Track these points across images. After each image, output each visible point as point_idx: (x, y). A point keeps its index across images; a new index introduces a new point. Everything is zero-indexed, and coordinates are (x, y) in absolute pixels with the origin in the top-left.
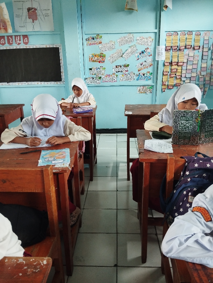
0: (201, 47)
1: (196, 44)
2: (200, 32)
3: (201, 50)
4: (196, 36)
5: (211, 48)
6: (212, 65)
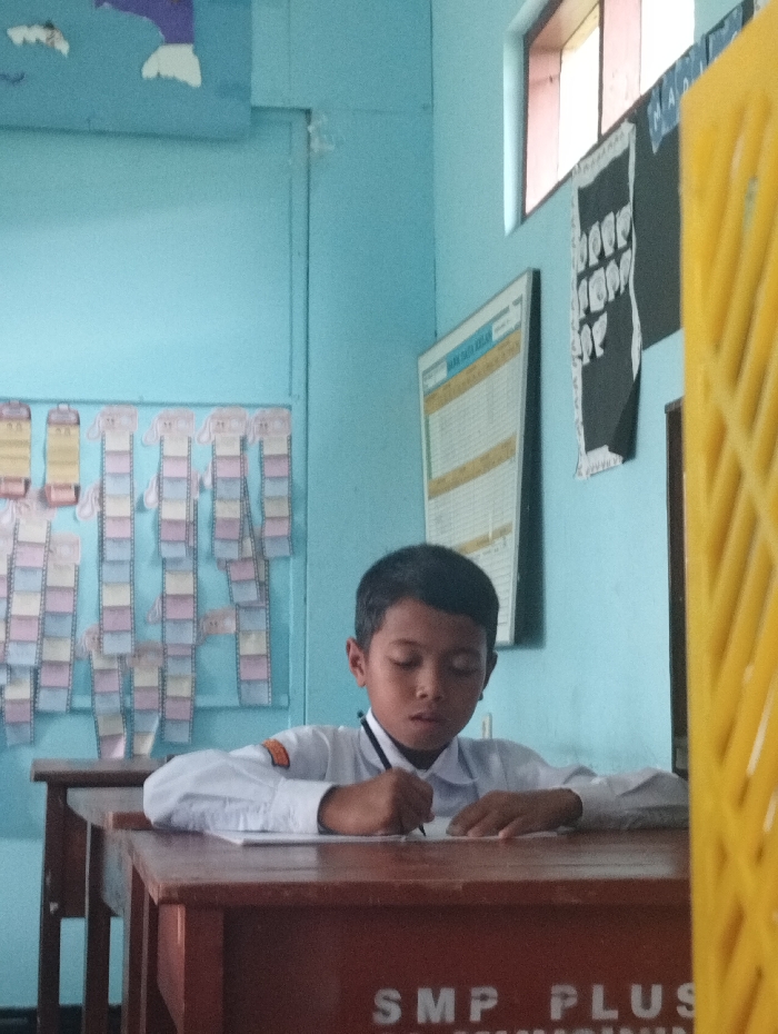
0: (89, 492)
1: (56, 475)
2: (73, 407)
3: (88, 509)
4: (53, 430)
5: (151, 499)
6: (163, 597)
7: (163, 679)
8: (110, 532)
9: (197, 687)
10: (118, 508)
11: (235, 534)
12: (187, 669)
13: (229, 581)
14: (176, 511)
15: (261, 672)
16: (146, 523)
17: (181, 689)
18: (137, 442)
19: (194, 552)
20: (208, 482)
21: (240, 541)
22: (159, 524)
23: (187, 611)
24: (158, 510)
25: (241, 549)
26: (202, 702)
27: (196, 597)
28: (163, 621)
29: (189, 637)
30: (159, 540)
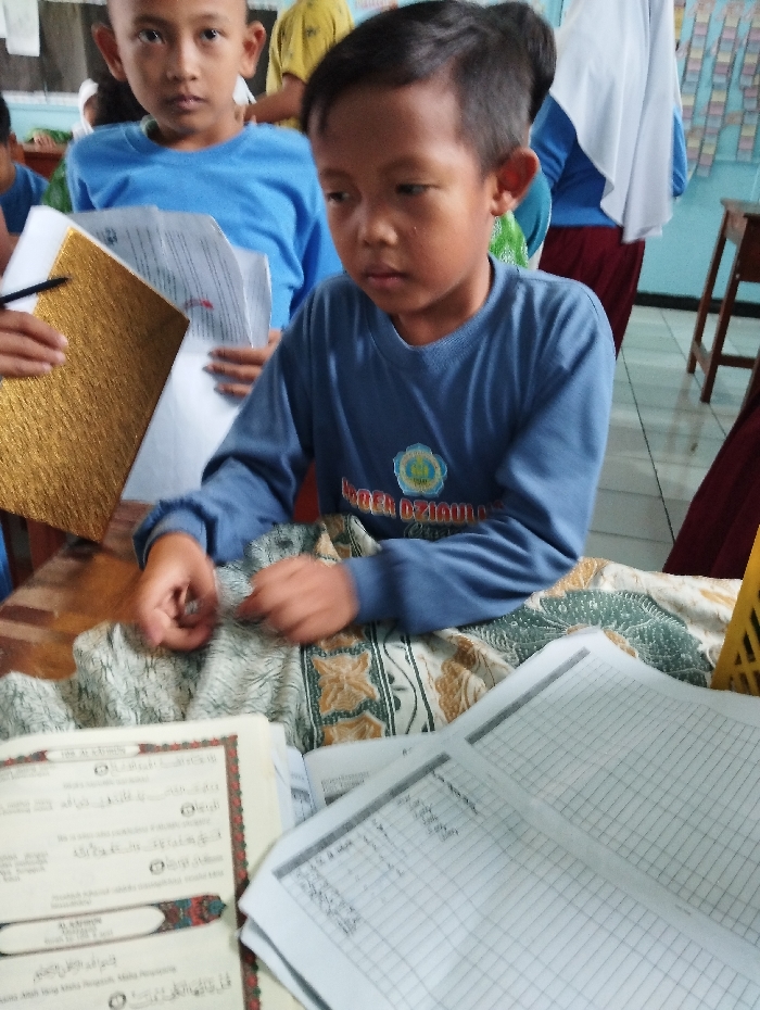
5: (714, 50)
6: (710, 103)
7: (702, 144)
8: (690, 68)
9: (717, 151)
10: (696, 54)
11: (752, 72)
12: (714, 141)
13: (744, 97)
14: (725, 58)
15: (749, 145)
16: (708, 64)
17: (709, 150)
18: (713, 20)
19: (729, 81)
20: (745, 42)
21: (754, 76)
22: (715, 64)
23: (719, 112)
24: (716, 57)
25: (754, 80)
26: (718, 158)
27: (726, 105)
28: (707, 115)
29: (718, 124)
30: (713, 72)
